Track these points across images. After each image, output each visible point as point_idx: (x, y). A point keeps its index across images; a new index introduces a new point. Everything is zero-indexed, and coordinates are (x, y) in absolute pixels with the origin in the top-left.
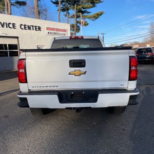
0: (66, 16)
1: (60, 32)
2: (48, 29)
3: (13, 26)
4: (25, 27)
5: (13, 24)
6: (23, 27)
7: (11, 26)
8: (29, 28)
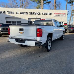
0: (71, 5)
1: (61, 15)
2: (55, 14)
3: (40, 14)
4: (44, 14)
5: (40, 13)
6: (43, 14)
7: (39, 14)
8: (46, 14)
